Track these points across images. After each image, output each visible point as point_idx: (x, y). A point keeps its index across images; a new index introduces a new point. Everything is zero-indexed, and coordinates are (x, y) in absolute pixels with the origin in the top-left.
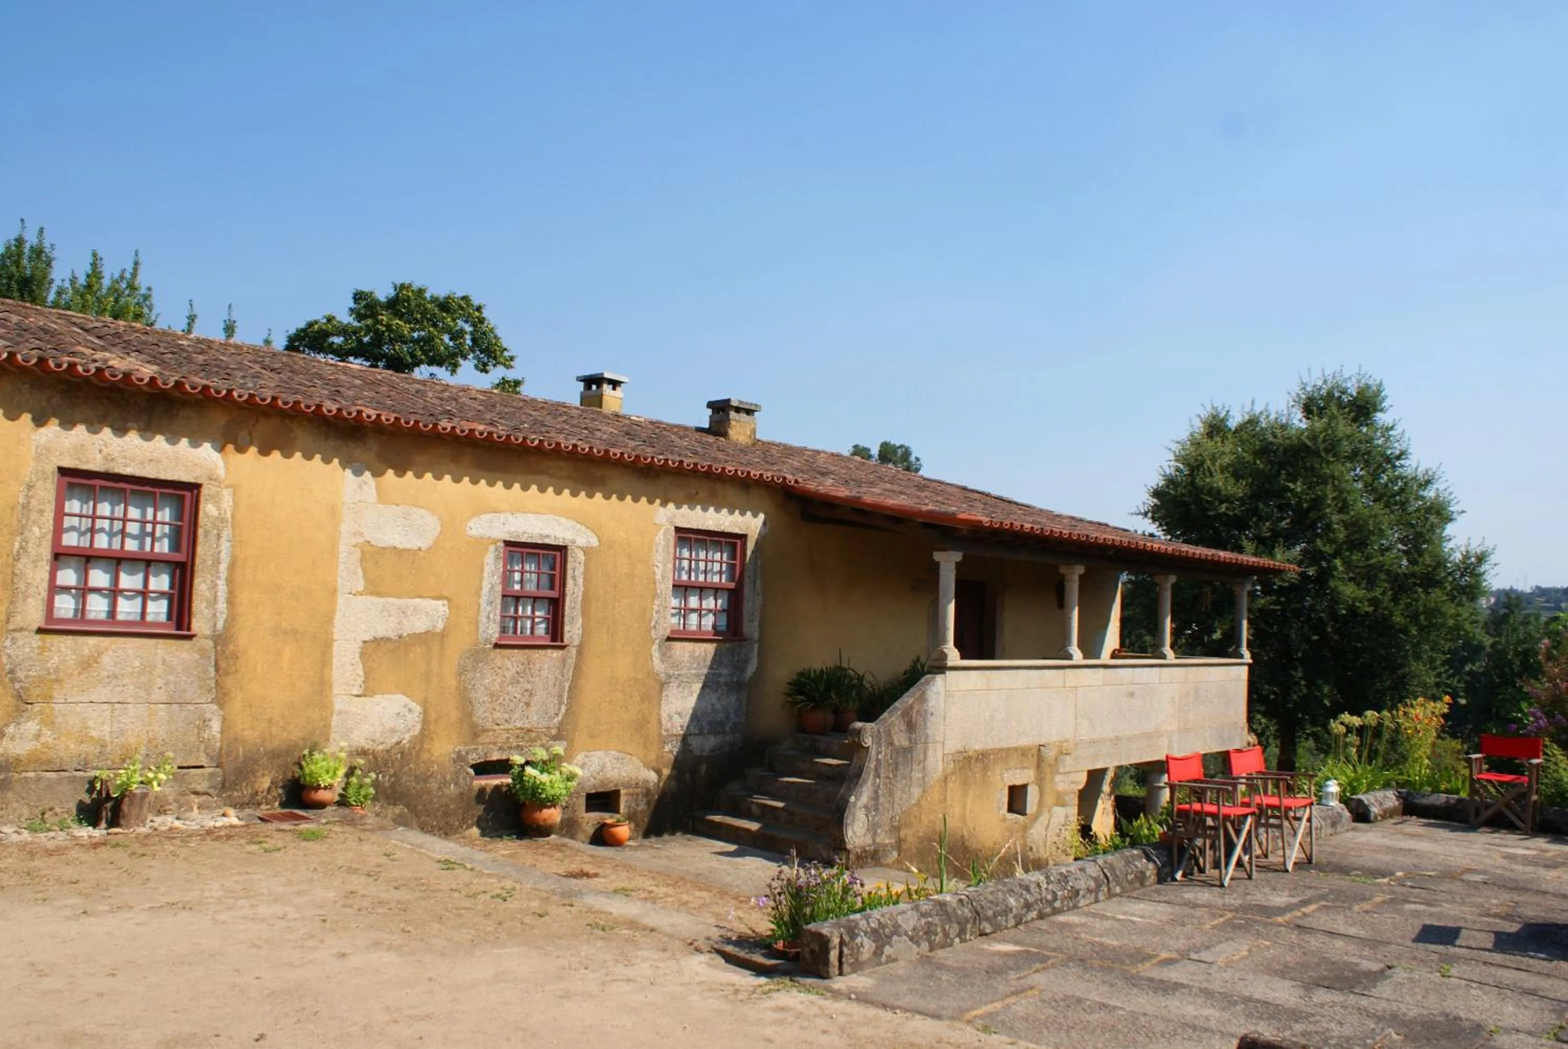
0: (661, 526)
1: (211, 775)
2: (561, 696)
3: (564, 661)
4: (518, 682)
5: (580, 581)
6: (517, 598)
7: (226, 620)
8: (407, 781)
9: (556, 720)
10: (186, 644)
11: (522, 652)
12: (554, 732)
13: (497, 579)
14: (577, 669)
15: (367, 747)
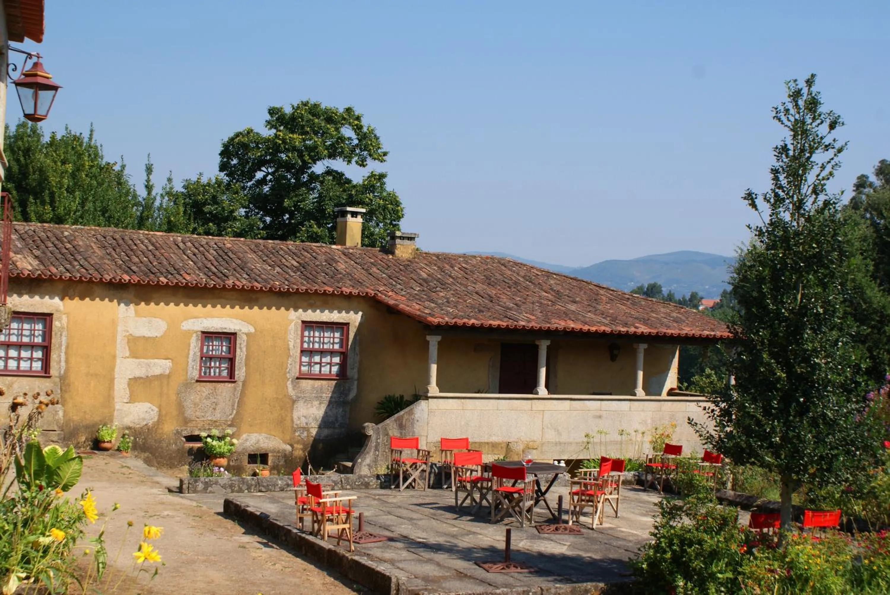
0: (292, 321)
1: (59, 434)
2: (233, 406)
3: (235, 389)
4: (209, 398)
5: (244, 349)
6: (211, 358)
7: (65, 370)
8: (151, 442)
9: (230, 417)
10: (48, 380)
11: (211, 384)
12: (229, 423)
13: (197, 350)
14: (243, 393)
15: (131, 425)
